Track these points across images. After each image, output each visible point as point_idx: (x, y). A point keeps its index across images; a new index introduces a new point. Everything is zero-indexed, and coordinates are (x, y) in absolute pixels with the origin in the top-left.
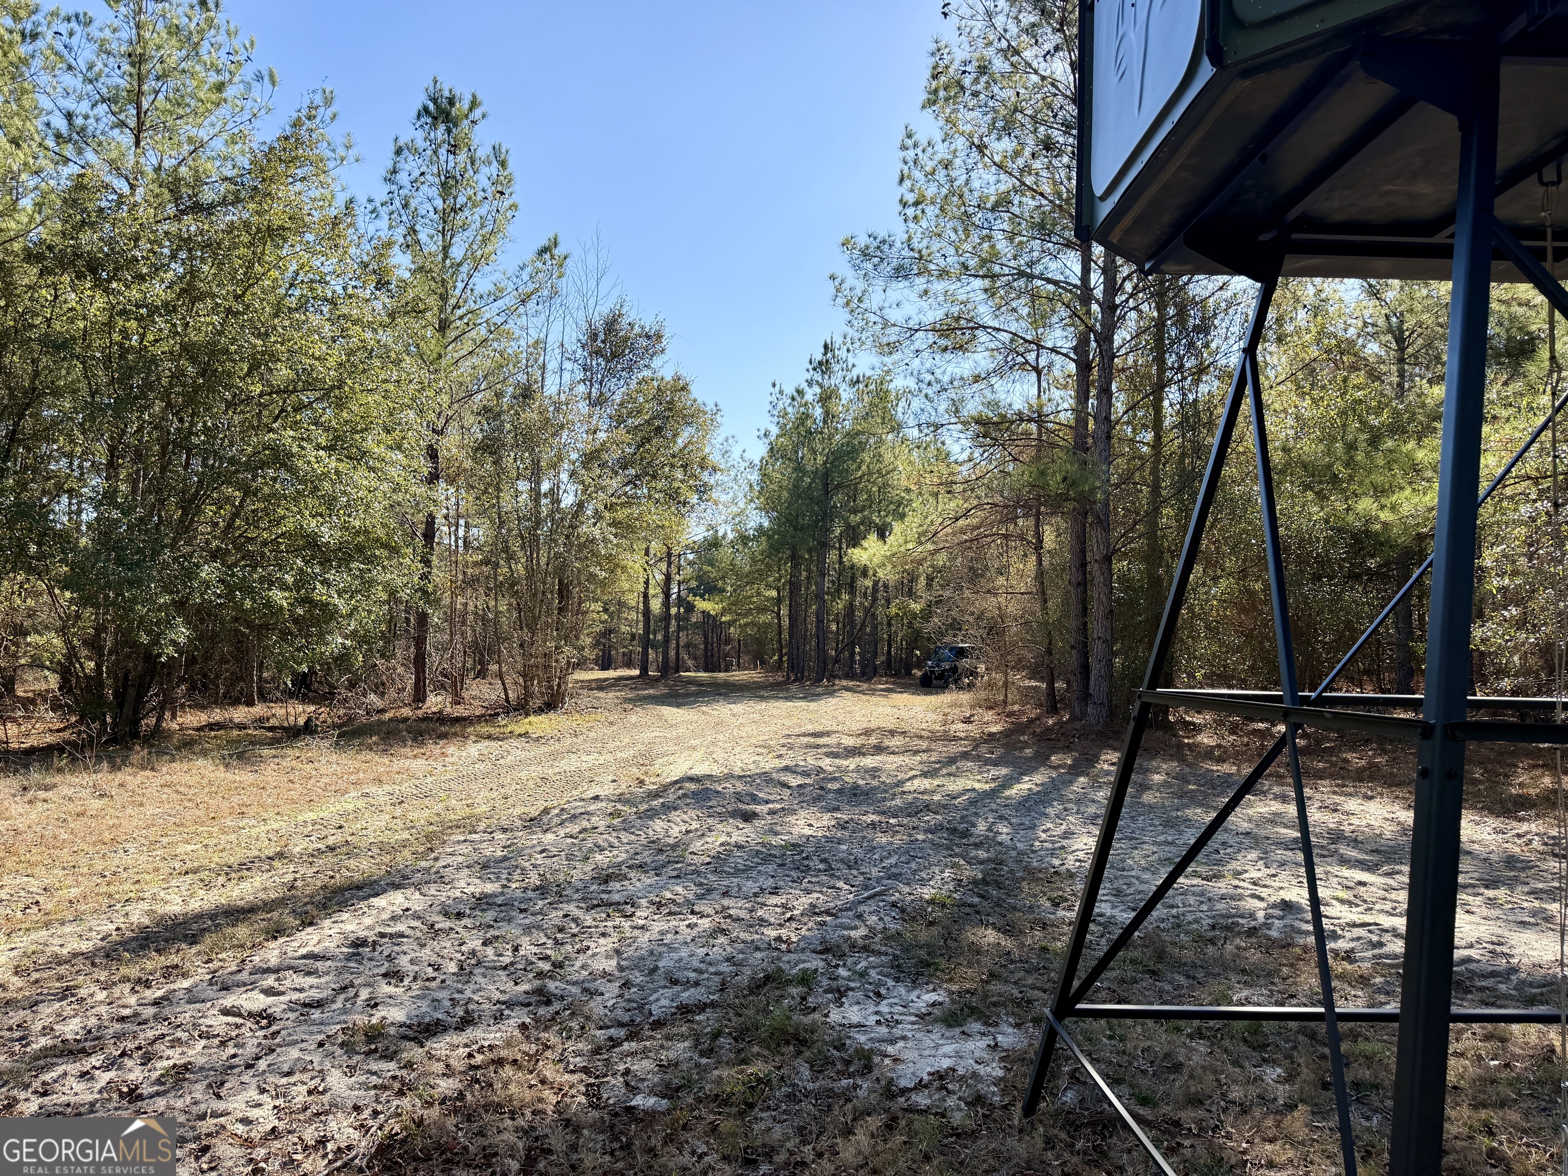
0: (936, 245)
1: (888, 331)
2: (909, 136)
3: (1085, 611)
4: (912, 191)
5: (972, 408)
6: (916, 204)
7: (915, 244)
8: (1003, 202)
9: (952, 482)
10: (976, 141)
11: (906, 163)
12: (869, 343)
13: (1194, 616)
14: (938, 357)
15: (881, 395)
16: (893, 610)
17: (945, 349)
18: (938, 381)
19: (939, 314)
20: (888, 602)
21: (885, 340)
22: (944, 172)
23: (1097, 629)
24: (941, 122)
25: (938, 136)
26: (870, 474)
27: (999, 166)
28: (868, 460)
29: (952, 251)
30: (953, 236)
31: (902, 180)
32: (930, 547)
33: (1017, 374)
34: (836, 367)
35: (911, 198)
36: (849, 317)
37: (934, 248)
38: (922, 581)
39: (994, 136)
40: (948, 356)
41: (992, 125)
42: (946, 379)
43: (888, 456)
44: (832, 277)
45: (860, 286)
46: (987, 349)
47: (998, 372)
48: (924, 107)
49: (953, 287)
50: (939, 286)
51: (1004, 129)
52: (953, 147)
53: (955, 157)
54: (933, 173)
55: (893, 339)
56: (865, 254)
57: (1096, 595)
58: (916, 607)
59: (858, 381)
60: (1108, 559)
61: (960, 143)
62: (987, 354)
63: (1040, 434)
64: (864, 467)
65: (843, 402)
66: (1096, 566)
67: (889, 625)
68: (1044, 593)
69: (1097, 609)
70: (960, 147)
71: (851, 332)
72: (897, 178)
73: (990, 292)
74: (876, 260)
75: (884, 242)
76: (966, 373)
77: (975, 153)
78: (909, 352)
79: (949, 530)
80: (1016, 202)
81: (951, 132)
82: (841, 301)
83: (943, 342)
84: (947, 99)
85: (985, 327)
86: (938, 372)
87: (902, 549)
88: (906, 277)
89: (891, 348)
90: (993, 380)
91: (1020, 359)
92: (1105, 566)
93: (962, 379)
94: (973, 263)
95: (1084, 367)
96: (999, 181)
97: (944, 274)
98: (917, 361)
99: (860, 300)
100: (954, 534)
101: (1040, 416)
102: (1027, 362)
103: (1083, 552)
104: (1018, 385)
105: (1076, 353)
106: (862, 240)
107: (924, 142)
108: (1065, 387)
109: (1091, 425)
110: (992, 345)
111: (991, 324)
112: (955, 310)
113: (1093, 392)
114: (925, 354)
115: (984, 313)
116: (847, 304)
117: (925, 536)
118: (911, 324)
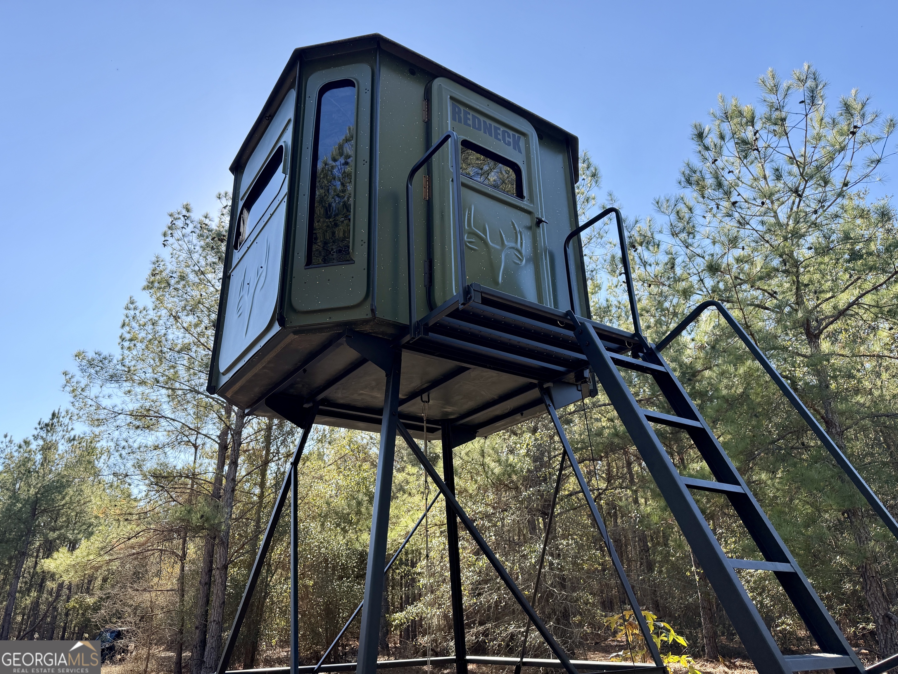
0: (140, 365)
1: (99, 412)
2: (132, 303)
3: (208, 602)
4: (129, 333)
5: (150, 465)
6: (131, 340)
7: (127, 362)
8: (186, 348)
9: (130, 514)
10: (174, 314)
11: (127, 317)
12: (84, 417)
13: (273, 603)
14: (131, 432)
15: (90, 450)
16: (72, 604)
17: (138, 427)
18: (130, 447)
19: (137, 406)
20: (69, 598)
21: (96, 417)
22: (151, 327)
23: (214, 615)
24: (154, 299)
25: (151, 306)
26: (71, 503)
27: (186, 330)
28: (71, 493)
29: (150, 370)
30: (152, 362)
31: (123, 325)
32: (107, 557)
33: (183, 447)
34: (59, 429)
35: (128, 336)
36: (72, 400)
37: (139, 367)
38: (99, 582)
39: (185, 313)
40: (139, 431)
41: (184, 308)
42: (136, 445)
43: (87, 491)
44: (65, 374)
45: (84, 382)
46: (165, 430)
47: (171, 445)
48: (144, 289)
49: (147, 391)
50: (139, 389)
51: (191, 310)
52: (159, 314)
53: (160, 319)
54: (145, 325)
55: (102, 417)
56: (91, 363)
57: (215, 592)
58: (90, 600)
59: (74, 439)
60: (225, 567)
61: (164, 312)
62: (165, 433)
63: (192, 485)
64: (67, 498)
65: (60, 452)
66: (218, 572)
67: (67, 615)
68: (183, 590)
69: (215, 601)
70: (163, 315)
71: (72, 409)
72: (120, 324)
73: (172, 397)
74: (98, 369)
75: (105, 359)
76: (150, 444)
77: (172, 319)
78: (111, 427)
79: (123, 546)
80: (193, 350)
81: (159, 306)
82: (68, 389)
83: (137, 423)
84: (159, 288)
85: (166, 418)
86: (131, 441)
87: (86, 559)
88: (117, 381)
89: (99, 422)
90: (167, 449)
91: (185, 439)
92: (223, 572)
93: (146, 447)
94: (161, 379)
95: (223, 447)
96: (184, 337)
97: (142, 383)
98: (117, 433)
99: (83, 390)
100: (126, 548)
101: (193, 475)
102: (189, 441)
103: (211, 562)
104: (182, 454)
105: (220, 439)
106: (91, 355)
107: (141, 307)
108: (212, 457)
109: (224, 481)
110: (168, 428)
111: (169, 416)
112: (147, 405)
113: (228, 462)
114: (123, 429)
115: (167, 410)
116: (73, 391)
117: (104, 550)
118: (116, 409)
